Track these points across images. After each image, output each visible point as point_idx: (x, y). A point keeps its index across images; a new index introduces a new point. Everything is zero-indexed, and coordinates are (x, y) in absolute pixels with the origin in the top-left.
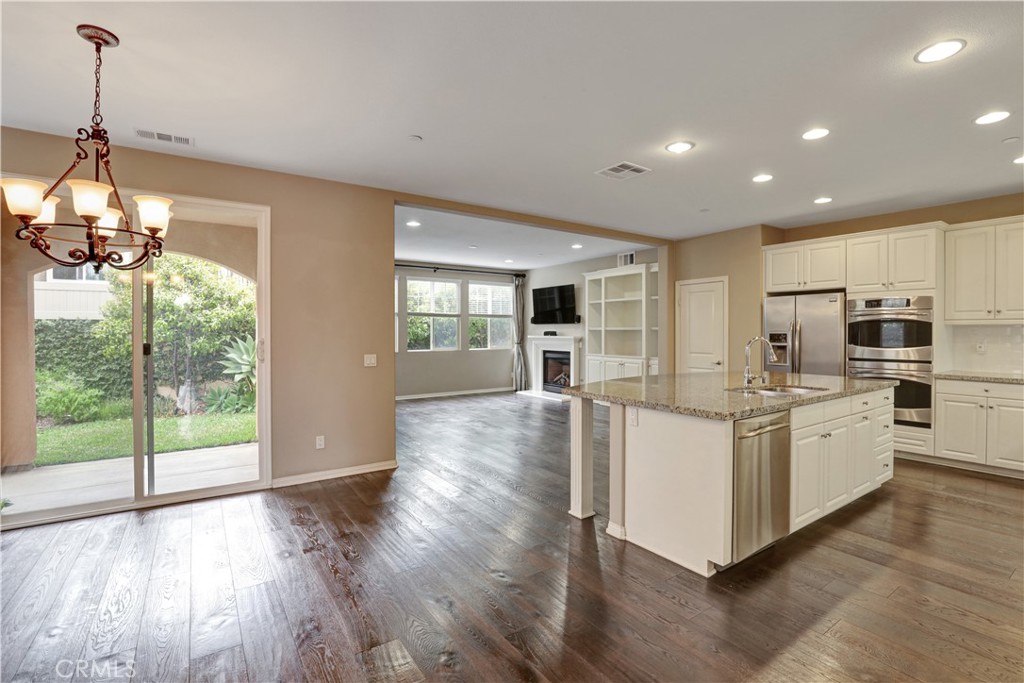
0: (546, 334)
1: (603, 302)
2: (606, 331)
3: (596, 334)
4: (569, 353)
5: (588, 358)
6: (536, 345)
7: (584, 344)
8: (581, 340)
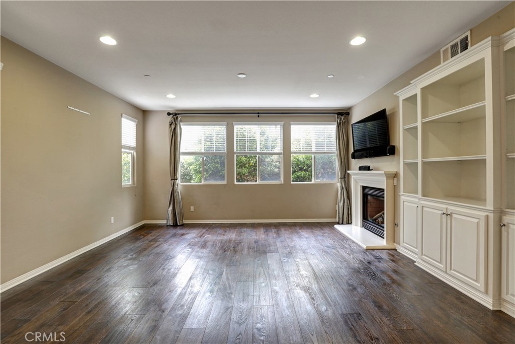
0: (361, 168)
1: (419, 124)
2: (424, 163)
3: (412, 167)
4: (383, 190)
5: (402, 198)
6: (355, 180)
7: (399, 181)
8: (396, 176)
